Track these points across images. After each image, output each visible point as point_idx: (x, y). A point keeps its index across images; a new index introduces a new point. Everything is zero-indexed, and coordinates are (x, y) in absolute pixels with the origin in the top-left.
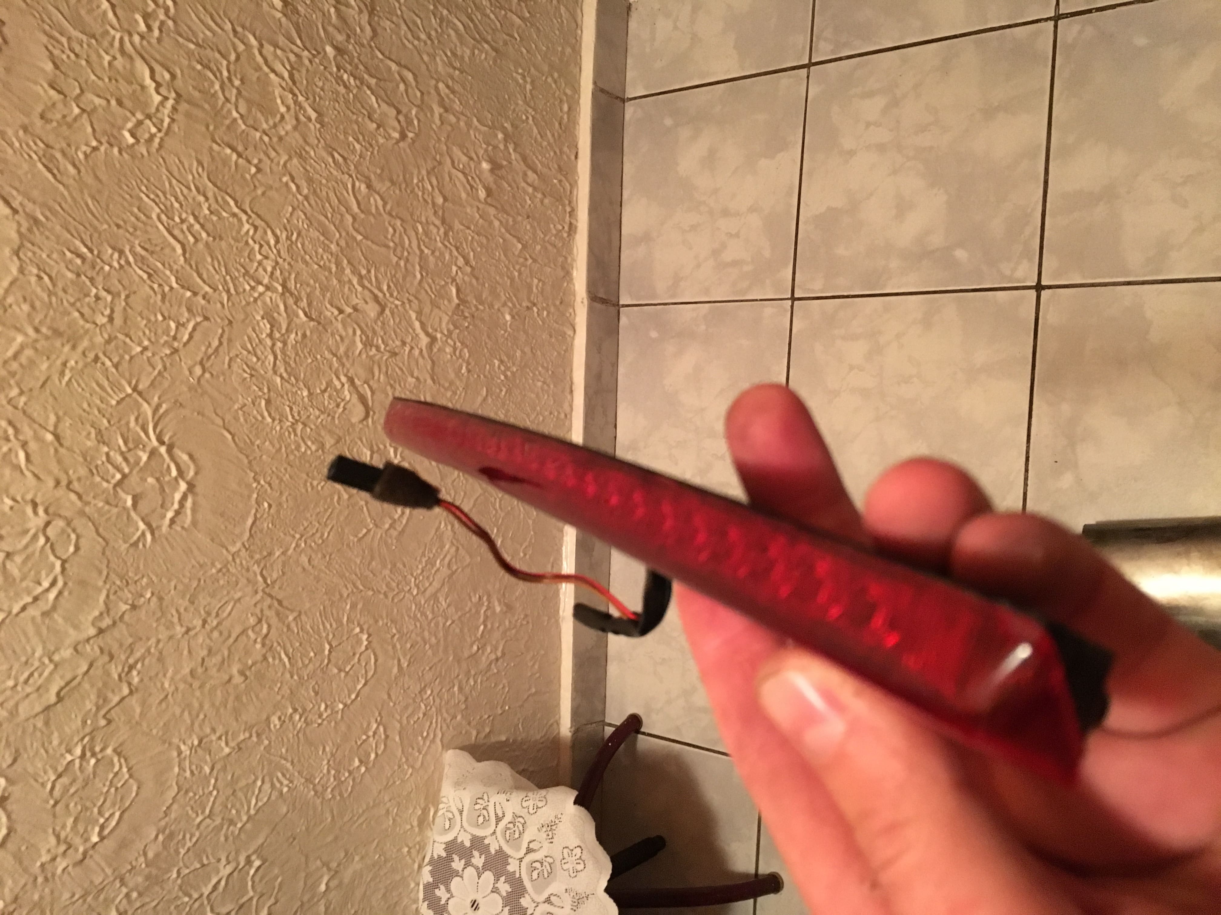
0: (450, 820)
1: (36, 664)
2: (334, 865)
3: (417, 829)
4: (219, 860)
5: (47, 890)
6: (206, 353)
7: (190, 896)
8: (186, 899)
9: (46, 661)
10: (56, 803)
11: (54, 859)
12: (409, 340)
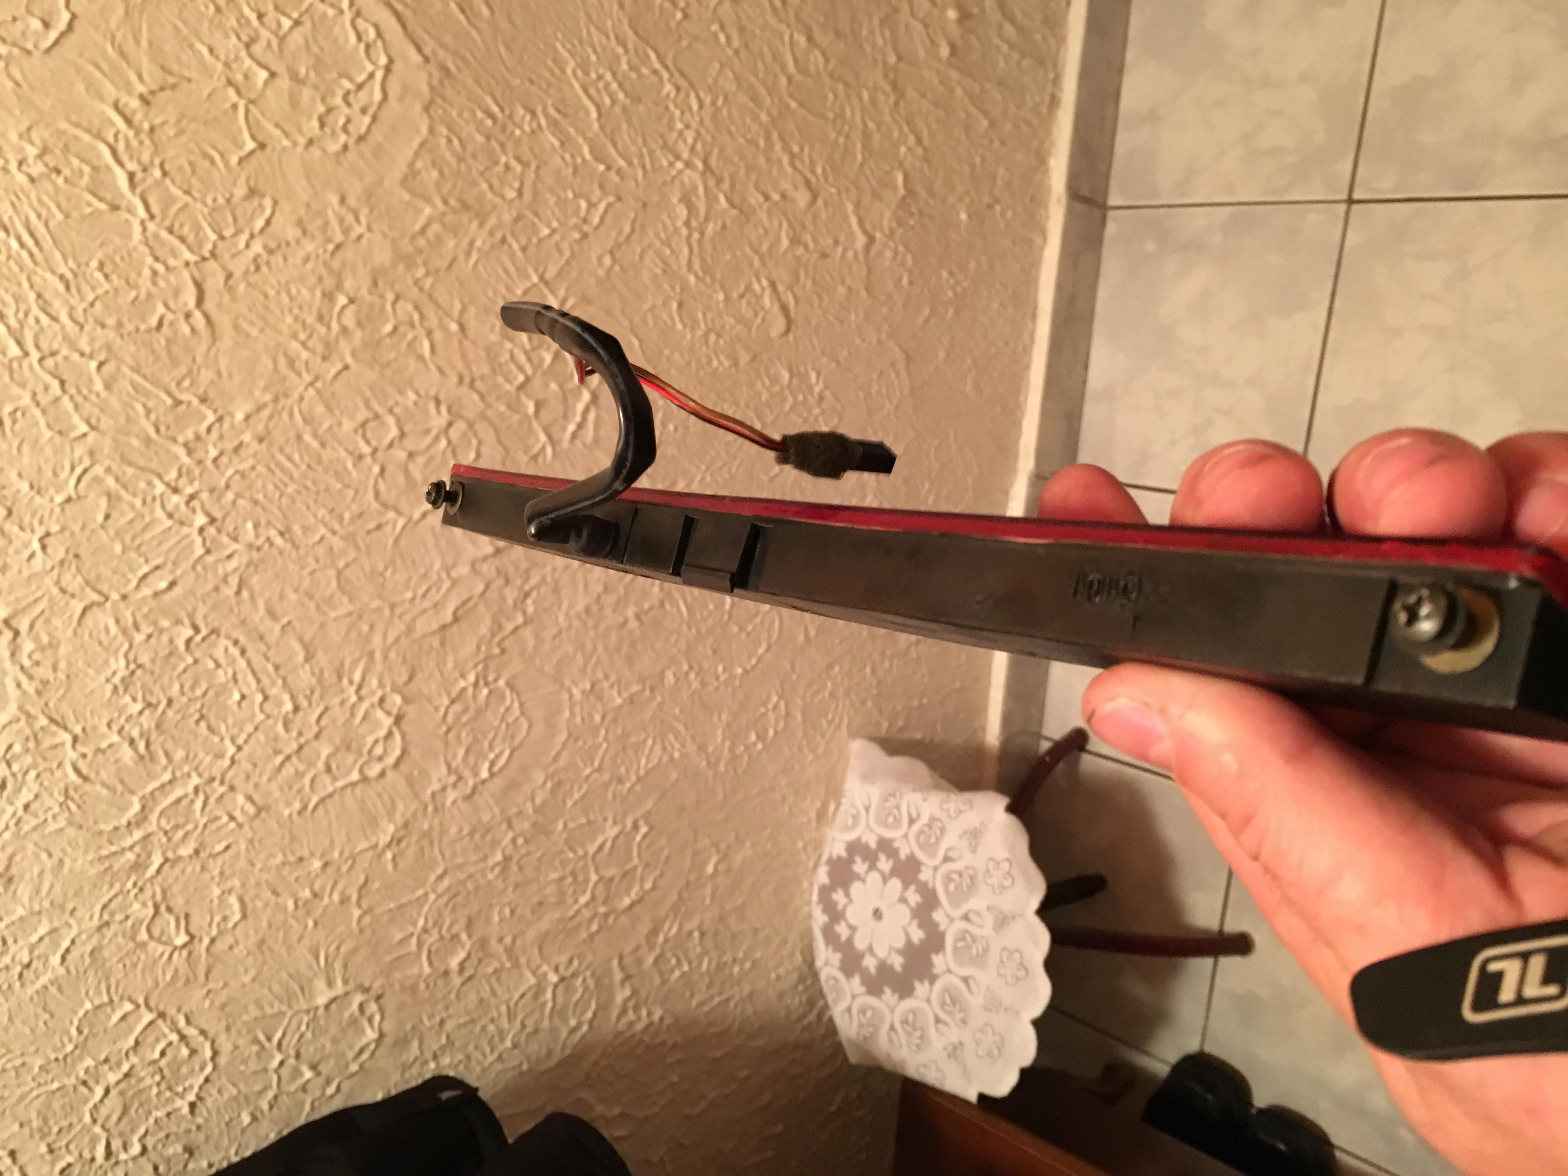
0: (854, 817)
1: (434, 578)
2: (723, 847)
3: (814, 824)
4: (605, 819)
5: (436, 821)
6: (616, 240)
7: (575, 852)
8: (571, 855)
9: (444, 576)
10: (449, 730)
11: (444, 789)
12: (842, 238)
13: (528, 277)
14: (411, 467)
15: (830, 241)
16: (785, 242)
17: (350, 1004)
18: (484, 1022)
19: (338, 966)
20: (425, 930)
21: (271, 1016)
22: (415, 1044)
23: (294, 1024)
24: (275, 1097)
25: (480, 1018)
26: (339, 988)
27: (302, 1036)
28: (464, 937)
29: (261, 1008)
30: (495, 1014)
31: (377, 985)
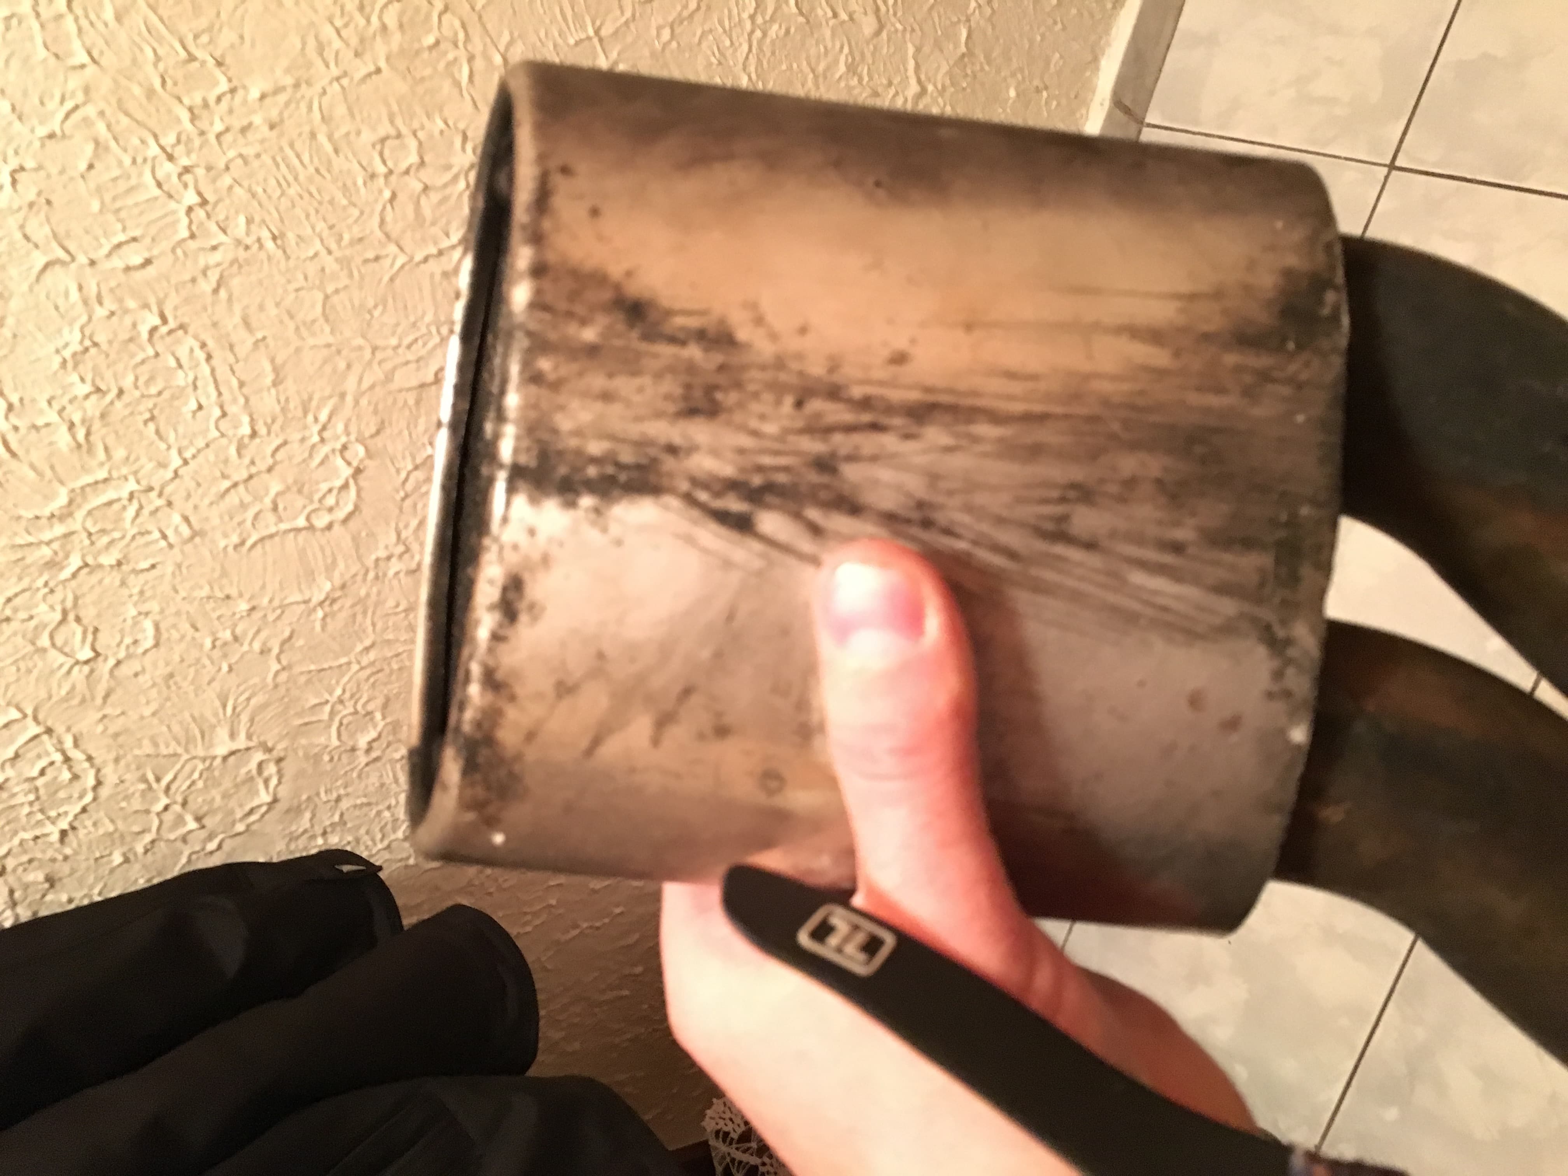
13: (584, 28)
14: (423, 201)
15: (885, 82)
16: (842, 68)
17: (248, 762)
18: (381, 807)
19: (245, 718)
20: (341, 701)
21: (165, 756)
22: (308, 815)
23: (188, 768)
24: (153, 842)
25: (377, 804)
26: (241, 742)
27: (193, 783)
28: (378, 716)
29: (156, 745)
30: (393, 802)
31: (280, 746)
